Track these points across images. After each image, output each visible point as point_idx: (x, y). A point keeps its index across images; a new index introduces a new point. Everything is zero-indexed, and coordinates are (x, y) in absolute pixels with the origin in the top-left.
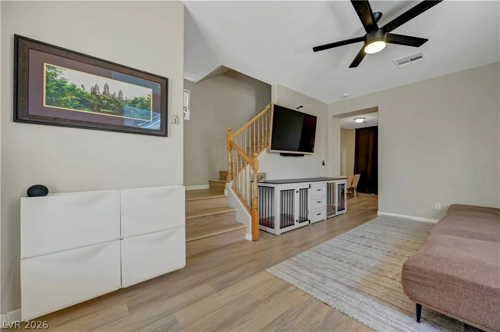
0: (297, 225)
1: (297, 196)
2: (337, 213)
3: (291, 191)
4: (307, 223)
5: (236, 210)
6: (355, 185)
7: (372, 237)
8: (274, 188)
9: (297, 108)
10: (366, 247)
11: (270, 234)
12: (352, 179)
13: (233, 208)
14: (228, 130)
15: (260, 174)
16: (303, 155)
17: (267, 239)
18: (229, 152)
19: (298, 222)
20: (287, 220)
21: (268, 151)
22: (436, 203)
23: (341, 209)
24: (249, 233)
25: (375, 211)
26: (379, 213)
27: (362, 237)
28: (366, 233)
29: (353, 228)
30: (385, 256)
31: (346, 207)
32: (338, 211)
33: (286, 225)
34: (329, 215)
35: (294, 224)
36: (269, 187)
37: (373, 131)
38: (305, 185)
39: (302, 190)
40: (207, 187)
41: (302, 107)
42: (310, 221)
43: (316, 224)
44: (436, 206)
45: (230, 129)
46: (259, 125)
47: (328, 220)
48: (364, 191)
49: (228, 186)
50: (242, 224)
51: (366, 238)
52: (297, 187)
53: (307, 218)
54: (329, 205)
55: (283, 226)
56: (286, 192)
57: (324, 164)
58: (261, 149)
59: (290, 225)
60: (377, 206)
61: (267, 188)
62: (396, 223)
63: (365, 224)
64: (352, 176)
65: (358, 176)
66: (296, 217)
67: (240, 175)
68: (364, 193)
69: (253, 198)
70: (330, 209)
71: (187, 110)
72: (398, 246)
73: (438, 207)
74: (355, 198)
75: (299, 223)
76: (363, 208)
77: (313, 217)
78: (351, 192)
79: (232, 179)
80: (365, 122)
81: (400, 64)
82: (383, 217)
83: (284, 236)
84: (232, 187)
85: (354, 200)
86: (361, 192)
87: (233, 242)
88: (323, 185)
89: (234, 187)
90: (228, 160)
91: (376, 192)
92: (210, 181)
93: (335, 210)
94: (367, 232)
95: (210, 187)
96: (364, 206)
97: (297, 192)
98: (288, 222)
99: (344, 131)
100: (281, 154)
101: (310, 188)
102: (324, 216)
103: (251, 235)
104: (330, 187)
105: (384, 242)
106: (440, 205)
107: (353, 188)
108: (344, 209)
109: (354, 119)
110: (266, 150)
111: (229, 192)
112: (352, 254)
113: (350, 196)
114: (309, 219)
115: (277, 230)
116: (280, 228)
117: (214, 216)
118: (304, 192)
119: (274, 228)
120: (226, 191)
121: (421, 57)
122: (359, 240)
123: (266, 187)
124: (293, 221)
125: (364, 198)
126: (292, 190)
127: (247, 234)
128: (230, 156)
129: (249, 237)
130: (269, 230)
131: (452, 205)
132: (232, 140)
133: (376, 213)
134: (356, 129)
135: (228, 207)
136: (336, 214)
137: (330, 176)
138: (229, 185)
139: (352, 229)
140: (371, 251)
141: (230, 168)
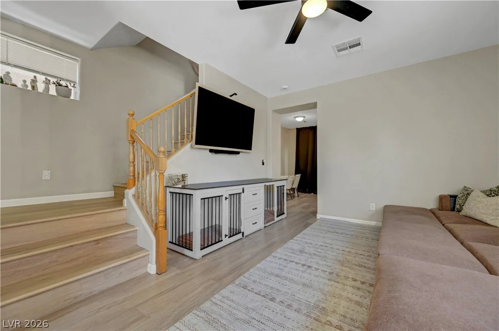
0: (226, 241)
1: (225, 204)
2: (276, 219)
3: (218, 198)
4: (240, 236)
5: (137, 228)
6: (296, 186)
7: (312, 251)
8: (192, 195)
9: (231, 96)
10: (305, 267)
11: (186, 259)
12: (292, 180)
13: (134, 227)
14: (129, 114)
15: (177, 176)
16: (238, 153)
17: (179, 268)
18: (131, 146)
19: (227, 237)
20: (212, 235)
21: (192, 147)
22: (371, 204)
23: (280, 214)
24: (151, 263)
25: (315, 213)
26: (319, 216)
27: (301, 252)
28: (306, 245)
29: (292, 238)
30: (326, 281)
31: (285, 211)
32: (277, 216)
33: (210, 244)
34: (268, 222)
35: (222, 241)
36: (186, 194)
37: (311, 131)
38: (237, 189)
39: (232, 196)
40: (111, 194)
41: (236, 94)
42: (243, 233)
43: (251, 236)
44: (371, 207)
45: (131, 113)
46: (179, 113)
47: (266, 228)
48: (304, 191)
49: (128, 194)
50: (144, 249)
51: (306, 253)
52: (225, 192)
53: (240, 229)
54: (269, 209)
55: (206, 245)
56: (210, 199)
57: (263, 164)
58: (183, 143)
59: (216, 243)
60: (316, 207)
61: (185, 196)
62: (335, 227)
63: (305, 231)
64: (293, 176)
65: (299, 176)
66: (225, 231)
67: (148, 178)
68: (304, 193)
69: (158, 211)
70: (268, 215)
71: (77, 85)
72: (340, 261)
73: (373, 208)
74: (296, 198)
75: (229, 237)
76: (304, 210)
77: (247, 228)
78: (292, 192)
79: (134, 185)
80: (305, 122)
81: (339, 51)
82: (322, 220)
83: (206, 260)
84: (134, 196)
85: (295, 201)
86: (302, 192)
87: (121, 282)
88: (260, 189)
89: (136, 196)
90: (129, 157)
91: (315, 192)
92: (114, 186)
93: (274, 215)
94: (307, 243)
95: (115, 194)
96: (303, 208)
97: (226, 198)
98: (214, 238)
99: (285, 130)
100: (211, 151)
101: (243, 192)
102: (261, 224)
103: (155, 266)
104: (268, 190)
105: (325, 257)
106: (375, 206)
107: (294, 189)
108: (284, 214)
109: (295, 118)
110: (189, 145)
111: (129, 202)
112: (287, 282)
113: (291, 196)
114: (242, 231)
115: (197, 253)
116: (201, 250)
117: (94, 243)
118: (235, 198)
119: (192, 250)
120: (125, 201)
121: (359, 44)
122: (298, 257)
123: (183, 194)
124: (220, 235)
125: (304, 199)
126: (219, 196)
127: (149, 265)
128: (131, 150)
129: (152, 269)
130: (187, 252)
131: (385, 206)
132: (135, 129)
133: (316, 216)
134: (297, 129)
135: (126, 225)
136: (275, 221)
137: (270, 176)
138: (130, 193)
139: (291, 241)
140: (310, 274)
141: (132, 168)
